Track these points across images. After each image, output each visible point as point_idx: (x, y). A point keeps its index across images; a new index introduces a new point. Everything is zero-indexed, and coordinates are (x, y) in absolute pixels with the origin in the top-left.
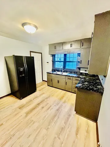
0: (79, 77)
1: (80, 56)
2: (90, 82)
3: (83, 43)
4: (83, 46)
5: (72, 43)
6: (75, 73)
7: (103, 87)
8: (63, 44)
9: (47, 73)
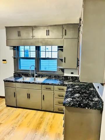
0: (64, 85)
1: (62, 50)
2: (83, 93)
3: (66, 31)
4: (66, 35)
5: (50, 29)
6: (57, 77)
7: (101, 100)
8: (33, 28)
9: (6, 81)
